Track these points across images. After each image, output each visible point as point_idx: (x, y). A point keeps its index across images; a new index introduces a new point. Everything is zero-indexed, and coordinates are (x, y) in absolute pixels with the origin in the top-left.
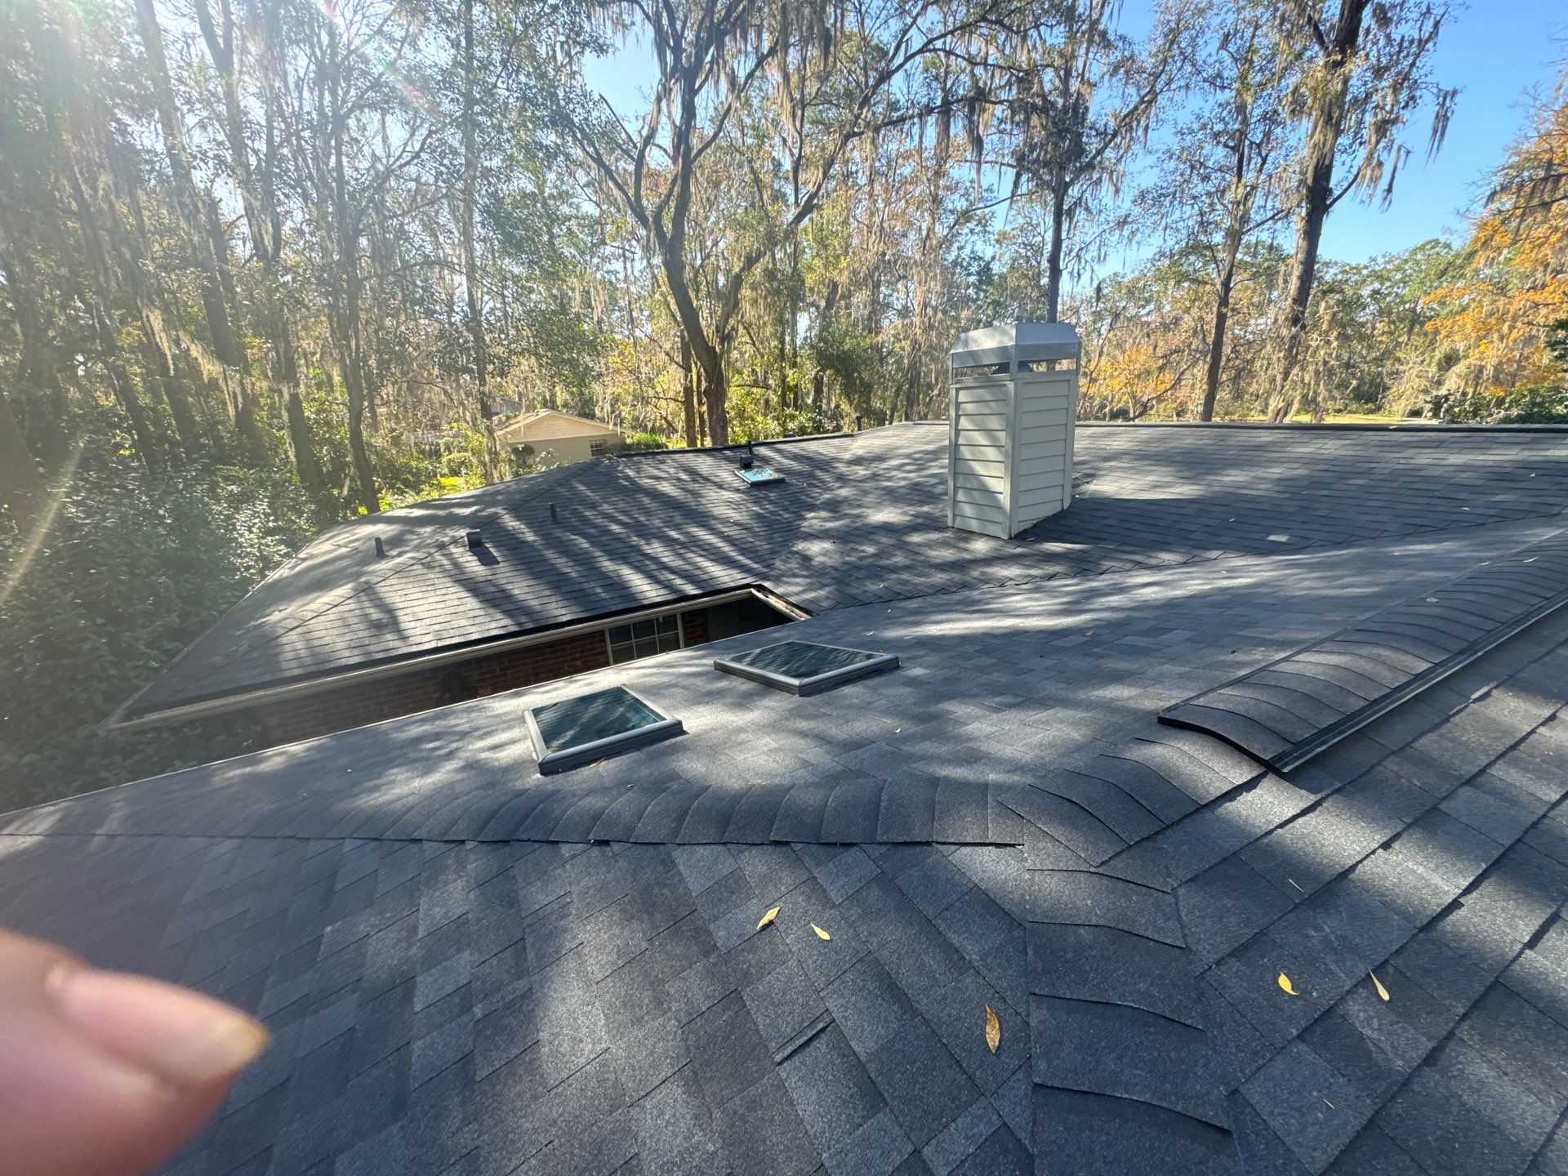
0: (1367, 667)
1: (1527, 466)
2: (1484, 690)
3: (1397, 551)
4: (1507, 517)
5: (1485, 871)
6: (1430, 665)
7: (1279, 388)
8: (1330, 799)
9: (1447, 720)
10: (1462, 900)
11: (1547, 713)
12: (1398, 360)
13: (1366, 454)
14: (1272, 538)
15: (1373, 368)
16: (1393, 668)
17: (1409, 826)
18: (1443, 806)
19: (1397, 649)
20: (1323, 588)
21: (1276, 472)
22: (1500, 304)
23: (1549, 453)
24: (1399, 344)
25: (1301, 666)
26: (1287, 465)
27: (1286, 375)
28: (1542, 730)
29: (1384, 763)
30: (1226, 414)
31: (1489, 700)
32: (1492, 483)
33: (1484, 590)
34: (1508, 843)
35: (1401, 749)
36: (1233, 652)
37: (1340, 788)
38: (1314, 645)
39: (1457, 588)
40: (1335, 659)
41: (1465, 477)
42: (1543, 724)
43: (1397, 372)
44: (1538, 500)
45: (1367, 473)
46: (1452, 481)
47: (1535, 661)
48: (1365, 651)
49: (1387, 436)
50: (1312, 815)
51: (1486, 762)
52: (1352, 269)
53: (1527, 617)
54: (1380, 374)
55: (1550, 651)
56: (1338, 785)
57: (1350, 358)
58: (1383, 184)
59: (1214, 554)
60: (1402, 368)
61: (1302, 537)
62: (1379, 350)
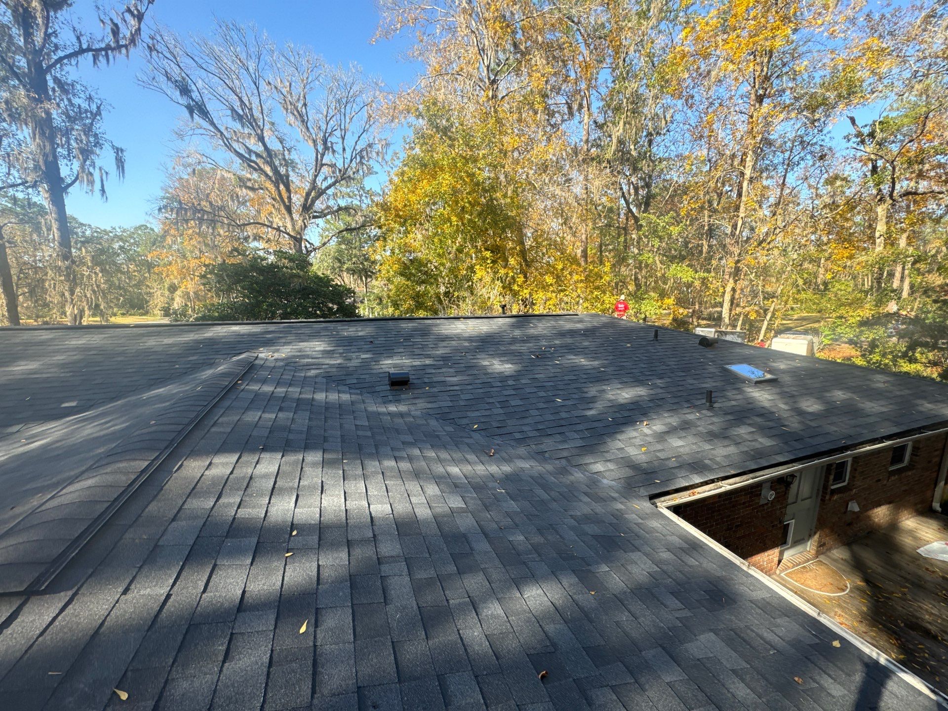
0: (110, 479)
1: (198, 342)
2: (180, 463)
3: (145, 396)
4: (196, 367)
5: (182, 565)
6: (149, 462)
7: (69, 300)
8: (85, 585)
9: (162, 489)
10: (171, 592)
11: (208, 463)
12: (148, 286)
13: (120, 342)
14: (66, 405)
15: (136, 290)
16: (127, 473)
17: (140, 568)
18: (160, 543)
19: (129, 460)
20: (96, 432)
21: (60, 358)
22: (185, 263)
23: (205, 335)
24: (145, 278)
25: (63, 498)
26: (68, 353)
27: (72, 293)
28: (207, 473)
29: (124, 537)
30: (38, 317)
31: (182, 468)
32: (188, 352)
33: (178, 409)
34: (192, 543)
35: (135, 522)
36: (13, 508)
37: (92, 573)
38: (77, 478)
39: (168, 411)
40: (90, 482)
41: (174, 350)
42: (206, 469)
43: (150, 293)
44: (205, 357)
45: (123, 353)
46: (169, 353)
47: (202, 439)
48: (109, 470)
49: (128, 331)
50: (71, 606)
51: (181, 503)
52: (102, 231)
53: (197, 417)
54: (140, 293)
55: (208, 431)
56: (90, 571)
57: (119, 284)
58: (97, 185)
59: (15, 428)
60: (152, 291)
61: (89, 400)
62: (135, 280)
